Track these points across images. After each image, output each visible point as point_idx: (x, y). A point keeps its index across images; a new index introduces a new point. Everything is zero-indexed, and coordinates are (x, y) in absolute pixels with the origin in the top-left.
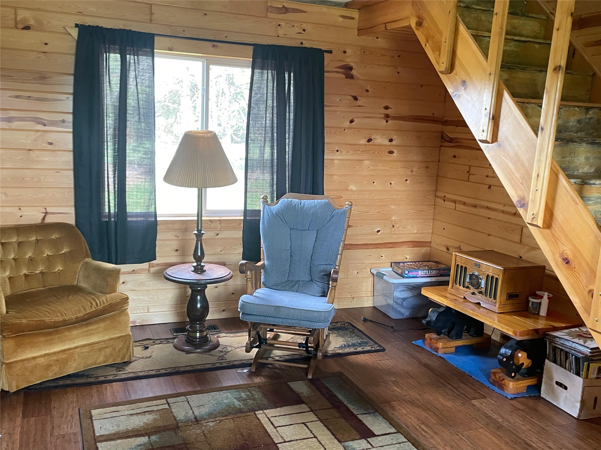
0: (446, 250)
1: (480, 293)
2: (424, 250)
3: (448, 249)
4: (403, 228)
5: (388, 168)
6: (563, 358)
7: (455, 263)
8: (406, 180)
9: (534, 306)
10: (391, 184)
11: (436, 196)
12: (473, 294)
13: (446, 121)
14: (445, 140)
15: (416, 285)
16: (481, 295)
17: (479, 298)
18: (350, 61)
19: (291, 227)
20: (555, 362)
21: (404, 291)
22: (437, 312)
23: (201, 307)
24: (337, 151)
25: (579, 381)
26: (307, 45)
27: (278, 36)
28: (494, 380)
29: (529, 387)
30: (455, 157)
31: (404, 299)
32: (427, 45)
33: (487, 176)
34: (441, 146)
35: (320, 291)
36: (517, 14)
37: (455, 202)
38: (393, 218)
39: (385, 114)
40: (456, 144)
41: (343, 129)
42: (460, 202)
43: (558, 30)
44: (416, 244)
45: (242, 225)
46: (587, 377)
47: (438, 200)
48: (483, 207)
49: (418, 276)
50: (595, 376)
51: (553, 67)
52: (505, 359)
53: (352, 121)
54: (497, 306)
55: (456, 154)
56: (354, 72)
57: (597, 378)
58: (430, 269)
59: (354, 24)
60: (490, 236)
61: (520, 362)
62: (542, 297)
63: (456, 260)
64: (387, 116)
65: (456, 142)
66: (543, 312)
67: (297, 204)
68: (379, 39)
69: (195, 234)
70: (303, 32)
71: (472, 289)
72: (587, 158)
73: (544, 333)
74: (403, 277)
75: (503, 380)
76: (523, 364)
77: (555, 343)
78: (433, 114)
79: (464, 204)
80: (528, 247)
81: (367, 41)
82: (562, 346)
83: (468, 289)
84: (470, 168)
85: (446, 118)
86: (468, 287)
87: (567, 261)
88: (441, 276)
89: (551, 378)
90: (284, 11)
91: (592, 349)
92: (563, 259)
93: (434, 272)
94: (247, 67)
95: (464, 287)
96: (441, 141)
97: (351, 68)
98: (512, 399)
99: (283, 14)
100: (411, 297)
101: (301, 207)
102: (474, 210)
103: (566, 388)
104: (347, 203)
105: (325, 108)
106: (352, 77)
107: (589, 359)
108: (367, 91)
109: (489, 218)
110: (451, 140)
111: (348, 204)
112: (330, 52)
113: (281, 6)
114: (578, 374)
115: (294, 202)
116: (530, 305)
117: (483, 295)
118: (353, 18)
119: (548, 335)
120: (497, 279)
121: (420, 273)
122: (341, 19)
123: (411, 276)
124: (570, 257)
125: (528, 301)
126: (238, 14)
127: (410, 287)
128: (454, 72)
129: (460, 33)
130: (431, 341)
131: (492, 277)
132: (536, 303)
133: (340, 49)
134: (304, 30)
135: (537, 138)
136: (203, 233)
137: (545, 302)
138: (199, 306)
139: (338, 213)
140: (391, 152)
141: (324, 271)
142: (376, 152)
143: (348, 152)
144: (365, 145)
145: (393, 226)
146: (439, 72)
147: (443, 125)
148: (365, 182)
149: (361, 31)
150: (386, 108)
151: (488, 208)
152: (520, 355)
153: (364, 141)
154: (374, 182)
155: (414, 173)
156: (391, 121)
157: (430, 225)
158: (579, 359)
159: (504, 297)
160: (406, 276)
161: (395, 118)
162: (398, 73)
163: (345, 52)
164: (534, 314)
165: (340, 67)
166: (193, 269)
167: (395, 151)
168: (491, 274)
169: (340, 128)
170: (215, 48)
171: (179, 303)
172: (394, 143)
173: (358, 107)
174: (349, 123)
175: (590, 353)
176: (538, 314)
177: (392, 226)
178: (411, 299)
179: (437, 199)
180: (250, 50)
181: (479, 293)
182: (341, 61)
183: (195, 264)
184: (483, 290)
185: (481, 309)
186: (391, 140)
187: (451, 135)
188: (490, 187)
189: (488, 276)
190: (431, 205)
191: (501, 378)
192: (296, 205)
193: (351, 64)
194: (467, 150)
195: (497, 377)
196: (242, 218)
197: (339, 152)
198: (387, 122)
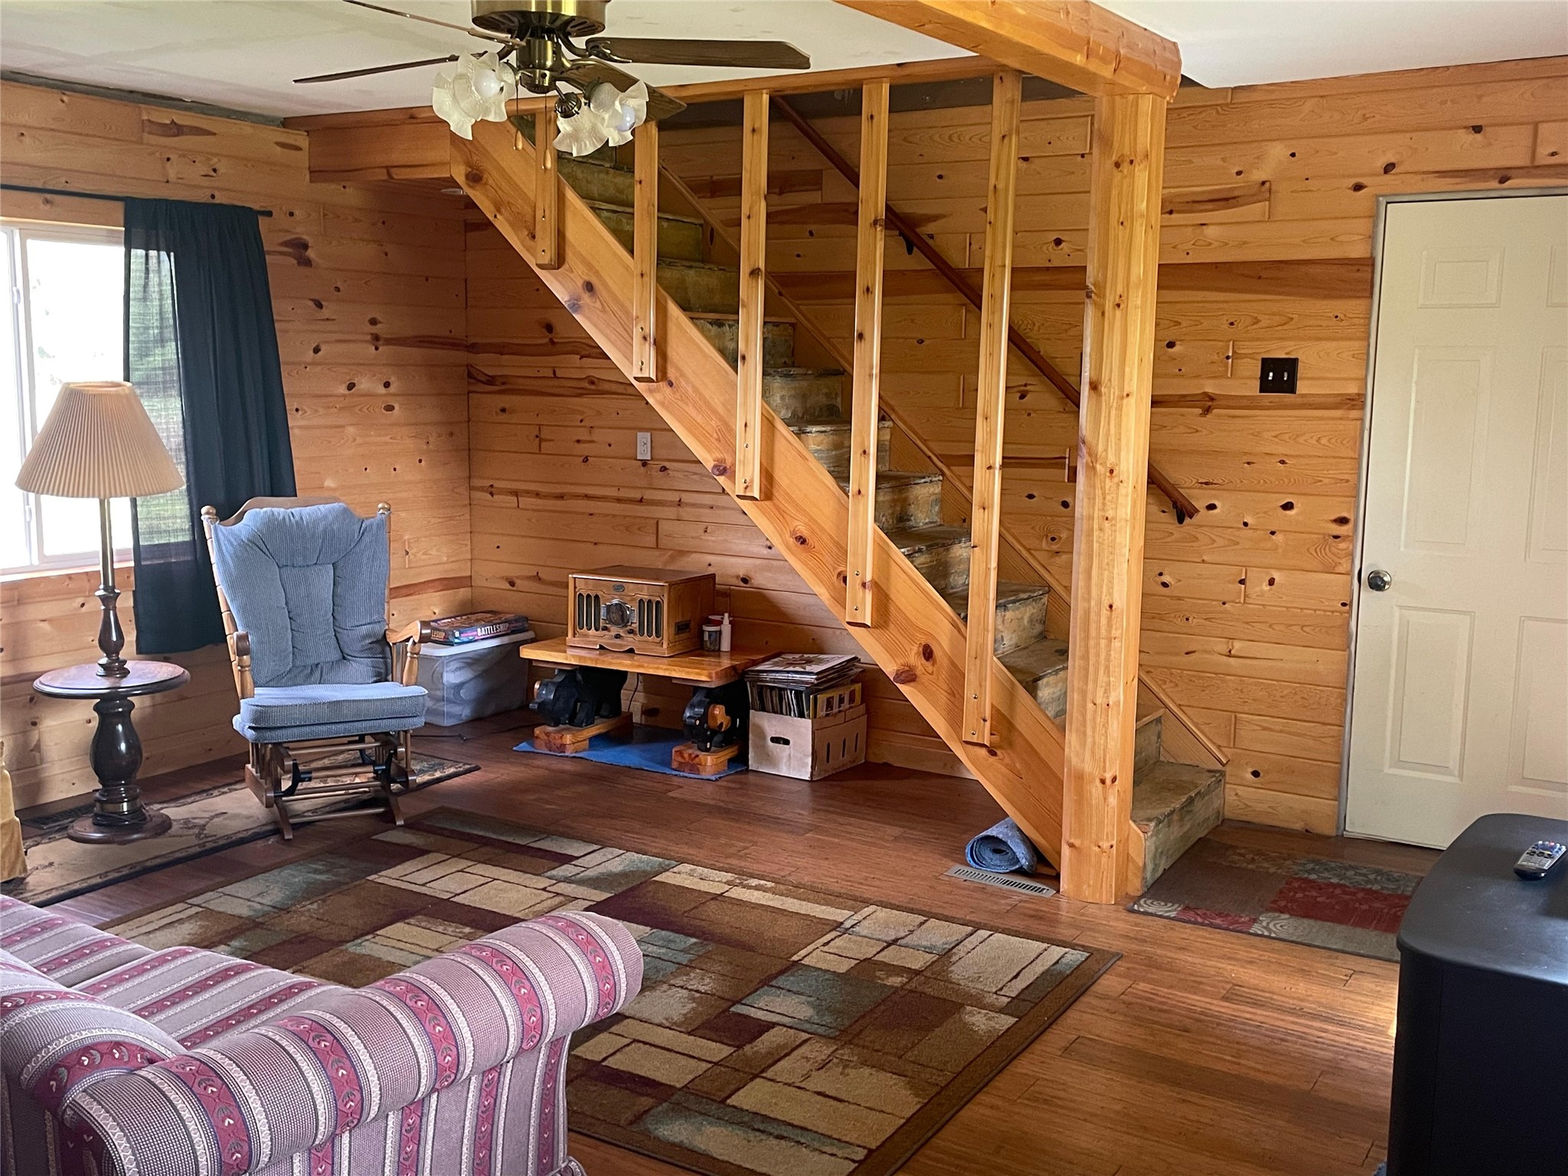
0: (508, 586)
1: (631, 632)
2: (463, 593)
3: (512, 584)
4: (424, 554)
5: (387, 439)
6: (776, 700)
7: (575, 592)
8: (420, 461)
9: (712, 638)
10: (395, 469)
11: (471, 488)
12: (618, 636)
13: (473, 344)
14: (475, 378)
15: (478, 655)
16: (632, 635)
17: (630, 641)
18: (302, 232)
19: (283, 562)
20: (763, 709)
21: (460, 669)
22: (553, 683)
23: (128, 748)
24: (297, 410)
25: (807, 723)
26: (220, 199)
27: (168, 182)
28: (680, 763)
29: (729, 761)
30: (503, 410)
31: (461, 685)
32: (498, 216)
33: (578, 441)
34: (469, 393)
35: (370, 674)
36: (622, 169)
37: (516, 493)
38: (406, 537)
39: (371, 334)
40: (504, 387)
41: (303, 366)
42: (528, 493)
43: (749, 217)
44: (448, 583)
45: (133, 578)
46: (815, 716)
47: (478, 495)
48: (577, 496)
49: (476, 638)
50: (824, 713)
51: (748, 271)
52: (698, 722)
53: (317, 350)
54: (665, 646)
55: (507, 406)
56: (311, 253)
57: (827, 715)
58: (491, 623)
59: (302, 159)
60: (600, 547)
61: (719, 722)
62: (720, 623)
63: (575, 588)
64: (376, 338)
65: (503, 383)
66: (726, 645)
67: (287, 517)
68: (347, 190)
69: (100, 596)
70: (213, 173)
71: (615, 630)
72: (782, 398)
73: (743, 670)
74: (451, 644)
75: (697, 756)
76: (722, 724)
77: (762, 681)
78: (451, 331)
79: (537, 495)
80: (670, 553)
81: (329, 191)
82: (774, 682)
83: (606, 632)
84: (540, 428)
85: (471, 340)
86: (605, 629)
87: (802, 540)
88: (513, 632)
89: (761, 735)
90: (175, 130)
91: (817, 674)
92: (796, 538)
93: (502, 628)
94: (117, 243)
95: (597, 630)
96: (469, 383)
97: (306, 247)
98: (717, 780)
99: (171, 136)
100: (471, 680)
101: (297, 522)
102: (560, 504)
103: (786, 742)
104: (380, 506)
105: (277, 325)
106: (307, 263)
107: (814, 689)
108: (338, 289)
109: (591, 515)
110: (491, 380)
111: (383, 508)
112: (269, 214)
113: (168, 122)
114: (801, 715)
115: (279, 513)
116: (706, 638)
117: (636, 634)
118: (298, 148)
119: (747, 673)
120: (658, 602)
121: (480, 632)
122: (279, 149)
123: (466, 640)
124: (805, 533)
125: (702, 632)
126: (87, 135)
127: (469, 661)
128: (566, 266)
129: (568, 203)
130: (548, 737)
131: (650, 601)
132: (715, 632)
133: (284, 209)
134: (215, 170)
135: (737, 373)
136: (119, 594)
137: (726, 628)
138: (123, 747)
139: (371, 525)
140: (390, 408)
141: (368, 636)
142: (365, 410)
143: (317, 411)
144: (344, 396)
145: (407, 553)
146: (538, 265)
147: (468, 351)
148: (351, 470)
149: (317, 174)
150: (373, 322)
151: (587, 497)
152: (717, 712)
153: (342, 390)
154: (366, 469)
155: (430, 446)
156: (385, 347)
157: (466, 545)
158: (801, 692)
159: (673, 630)
160: (456, 641)
161: (389, 342)
162: (386, 254)
163: (291, 214)
164: (713, 651)
165: (286, 244)
166: (101, 671)
167: (397, 407)
168: (646, 598)
169: (299, 364)
170: (48, 206)
171: (15, 767)
172: (392, 389)
173: (324, 322)
174: (311, 352)
175: (816, 679)
176: (719, 650)
177: (404, 553)
178: (472, 682)
179: (473, 492)
180: (119, 206)
181: (629, 633)
182: (288, 231)
183: (104, 660)
184: (635, 626)
185: (636, 657)
186: (387, 385)
187: (491, 372)
188: (586, 460)
189: (641, 601)
190: (465, 506)
191: (693, 756)
192: (284, 518)
193: (305, 237)
194: (527, 398)
195: (686, 755)
196: (132, 564)
197: (300, 412)
198: (377, 349)
